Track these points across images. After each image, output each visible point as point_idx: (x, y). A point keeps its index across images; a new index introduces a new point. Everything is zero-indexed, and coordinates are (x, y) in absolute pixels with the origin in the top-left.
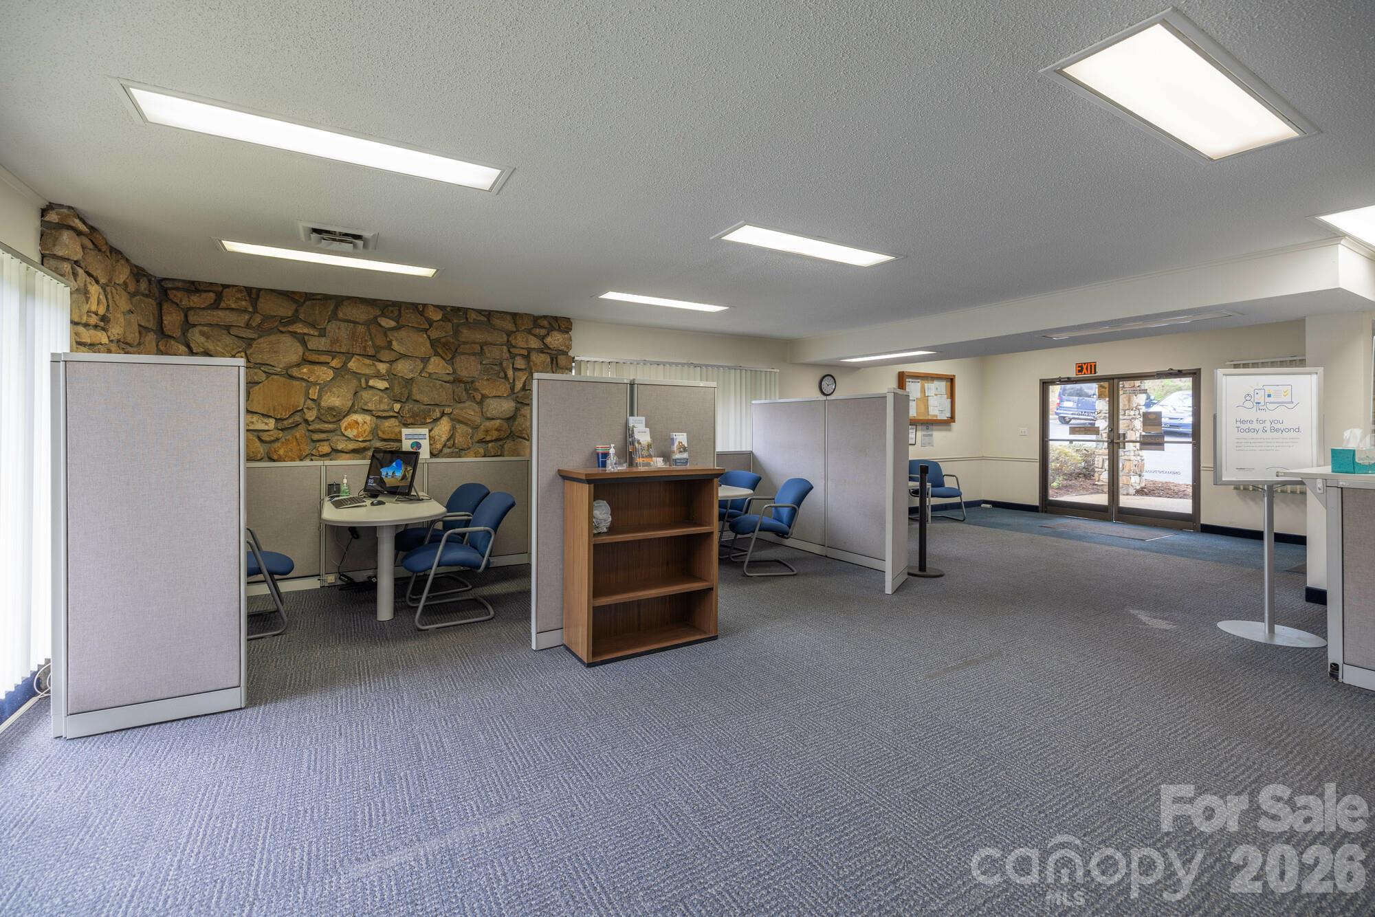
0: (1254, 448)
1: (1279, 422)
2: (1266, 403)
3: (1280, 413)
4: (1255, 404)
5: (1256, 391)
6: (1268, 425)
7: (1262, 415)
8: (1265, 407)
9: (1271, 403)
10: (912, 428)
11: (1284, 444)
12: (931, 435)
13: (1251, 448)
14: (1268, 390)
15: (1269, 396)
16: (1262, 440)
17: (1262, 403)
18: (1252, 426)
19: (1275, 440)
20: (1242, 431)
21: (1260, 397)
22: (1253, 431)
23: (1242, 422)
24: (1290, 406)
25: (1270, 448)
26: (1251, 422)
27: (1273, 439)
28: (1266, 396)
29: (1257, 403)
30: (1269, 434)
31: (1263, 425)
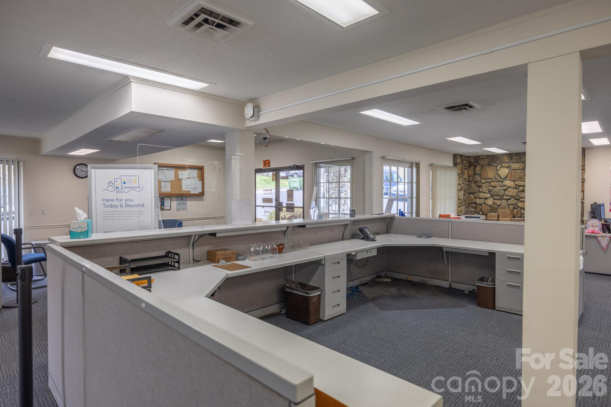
0: (115, 218)
1: (131, 200)
2: (122, 188)
3: (133, 195)
4: (115, 189)
5: (116, 180)
6: (123, 202)
7: (120, 196)
8: (122, 191)
9: (125, 188)
10: (168, 200)
11: (134, 215)
12: (186, 204)
13: (113, 218)
14: (124, 179)
15: (124, 183)
16: (120, 213)
17: (120, 188)
18: (113, 203)
19: (129, 213)
20: (107, 206)
21: (118, 184)
22: (114, 206)
23: (107, 200)
24: (137, 189)
25: (125, 218)
26: (113, 200)
27: (127, 212)
28: (123, 183)
29: (116, 188)
30: (124, 209)
31: (121, 202)
